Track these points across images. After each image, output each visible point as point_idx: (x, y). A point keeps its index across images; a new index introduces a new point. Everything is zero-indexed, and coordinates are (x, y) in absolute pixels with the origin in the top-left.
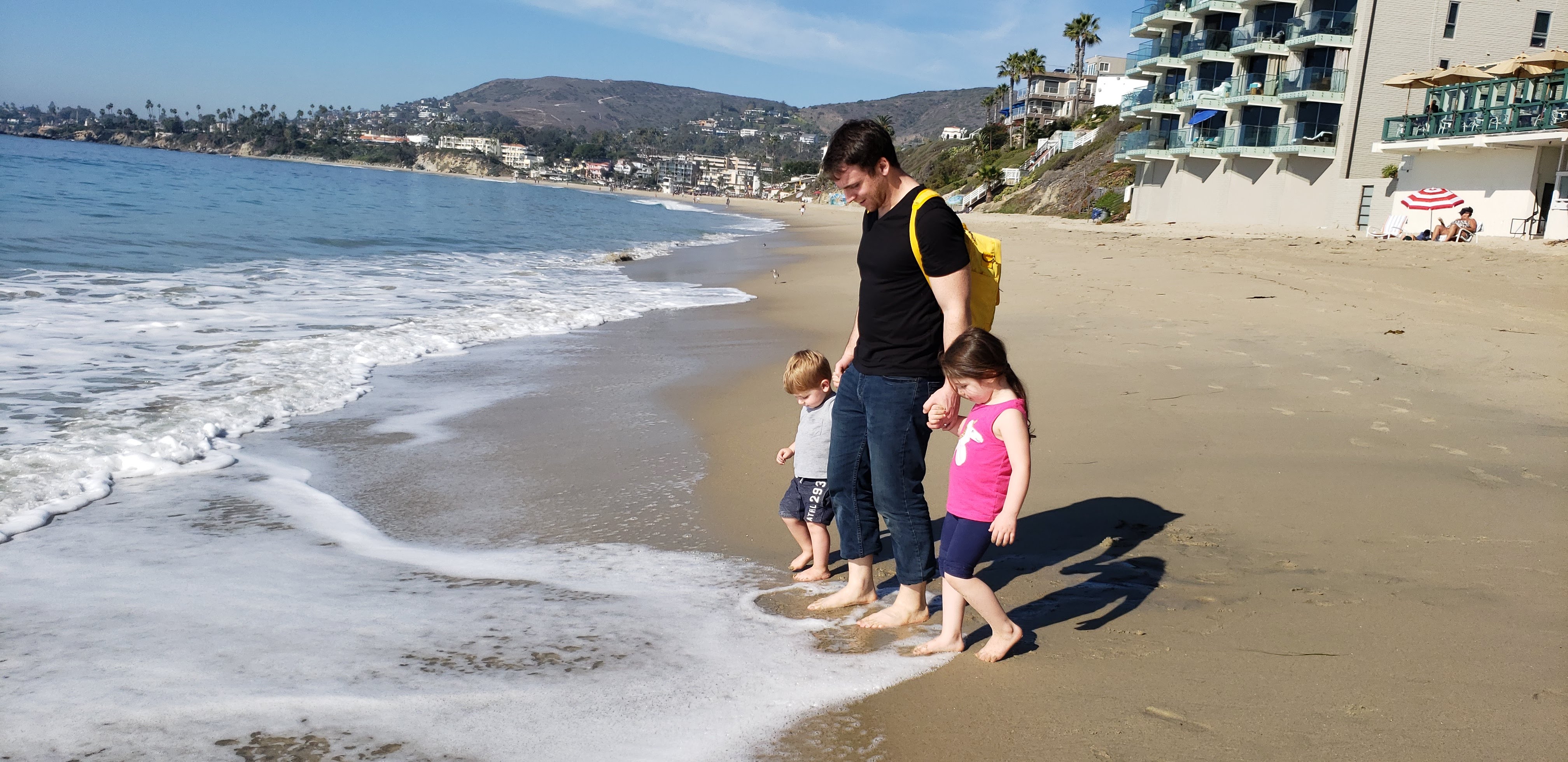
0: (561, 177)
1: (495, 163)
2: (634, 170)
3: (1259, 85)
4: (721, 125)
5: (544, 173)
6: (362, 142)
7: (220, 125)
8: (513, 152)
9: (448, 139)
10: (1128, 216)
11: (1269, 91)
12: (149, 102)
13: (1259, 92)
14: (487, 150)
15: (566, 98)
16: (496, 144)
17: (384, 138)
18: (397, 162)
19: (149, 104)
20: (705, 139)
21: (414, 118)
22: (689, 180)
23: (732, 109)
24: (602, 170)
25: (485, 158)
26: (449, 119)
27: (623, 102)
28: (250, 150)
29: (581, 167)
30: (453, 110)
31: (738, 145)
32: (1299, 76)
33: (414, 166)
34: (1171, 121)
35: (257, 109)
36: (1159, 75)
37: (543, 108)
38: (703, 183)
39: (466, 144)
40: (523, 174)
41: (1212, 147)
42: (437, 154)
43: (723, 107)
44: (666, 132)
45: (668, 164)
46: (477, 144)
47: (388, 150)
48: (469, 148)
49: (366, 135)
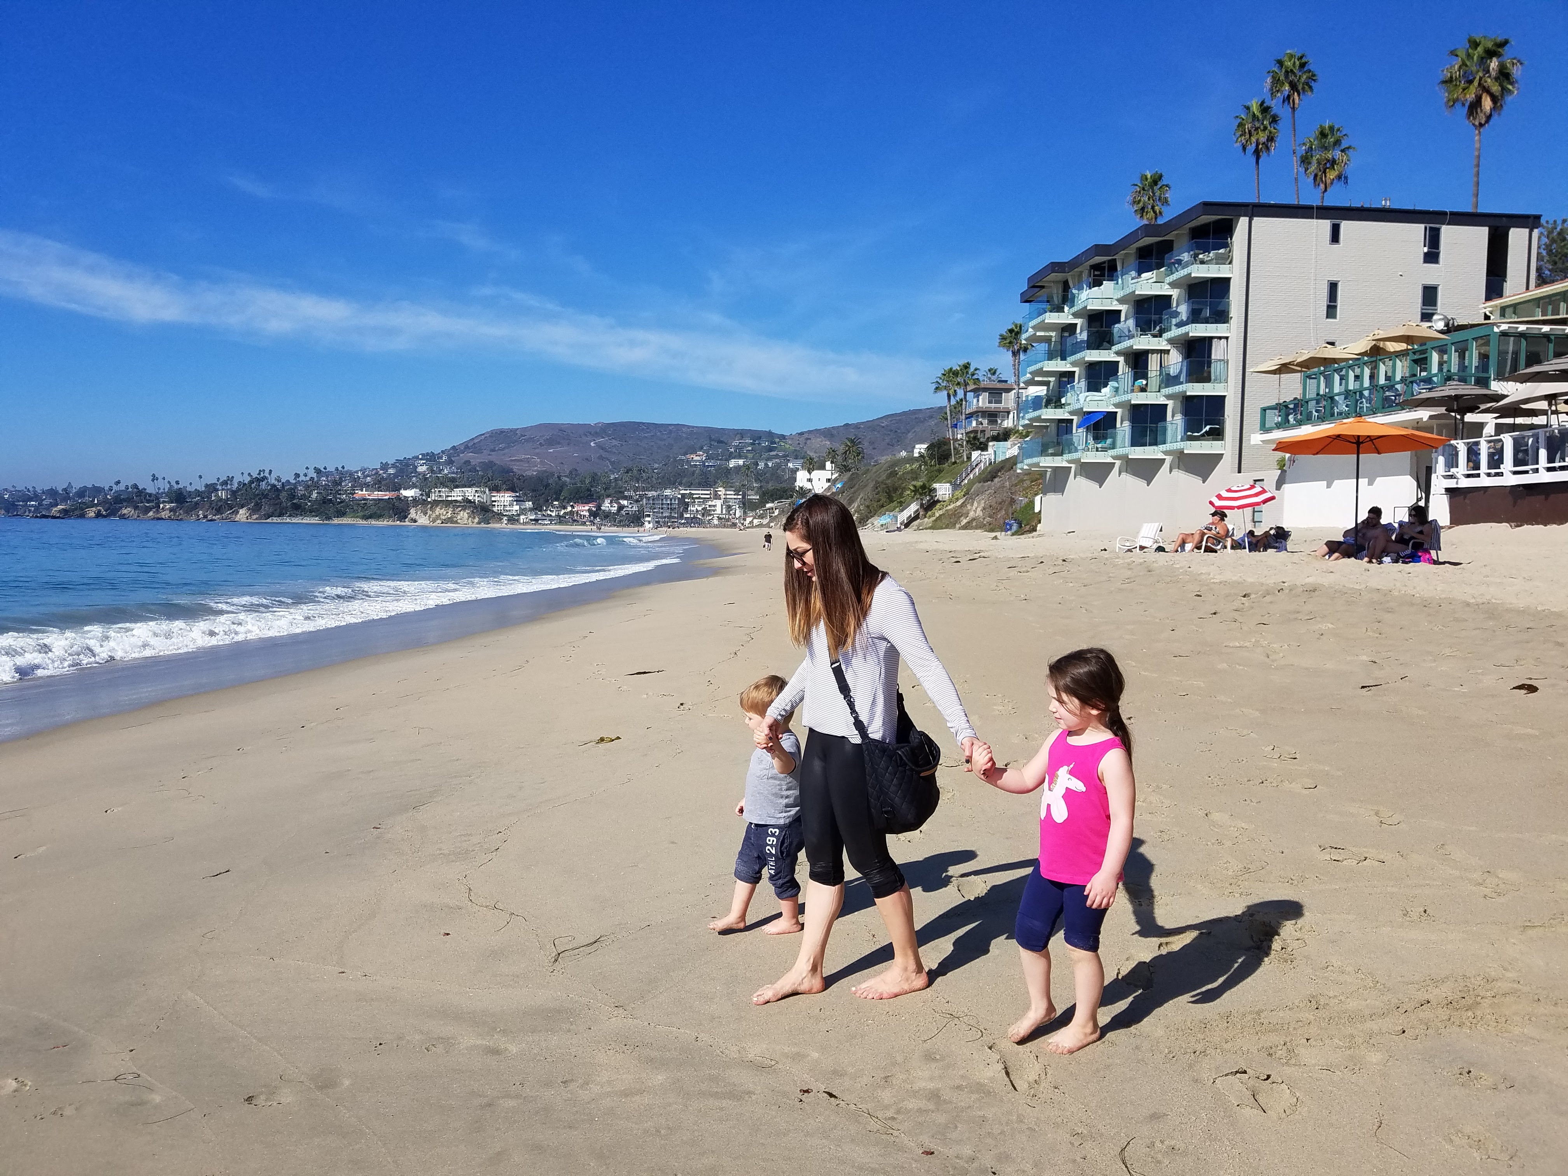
0: (549, 520)
1: (484, 511)
2: (621, 508)
3: (1144, 382)
4: (709, 458)
5: (533, 517)
6: (357, 500)
7: (222, 493)
8: (502, 499)
9: (439, 491)
10: (1039, 527)
11: (1154, 387)
12: (154, 475)
13: (1143, 389)
14: (477, 499)
15: (559, 443)
16: (485, 492)
17: (377, 495)
18: (390, 517)
19: (154, 478)
20: (694, 472)
21: (412, 473)
22: (675, 513)
23: (720, 442)
24: (589, 510)
25: (476, 508)
26: (446, 472)
27: (614, 442)
28: (248, 515)
29: (569, 509)
30: (450, 462)
31: (724, 476)
32: (1181, 369)
33: (407, 520)
34: (1064, 426)
35: (255, 475)
36: (1052, 379)
37: (537, 455)
38: (688, 516)
39: (457, 495)
40: (512, 519)
41: (1104, 450)
42: (429, 506)
43: (711, 439)
44: (656, 469)
45: (653, 500)
46: (467, 494)
47: (382, 506)
48: (460, 499)
49: (360, 492)
